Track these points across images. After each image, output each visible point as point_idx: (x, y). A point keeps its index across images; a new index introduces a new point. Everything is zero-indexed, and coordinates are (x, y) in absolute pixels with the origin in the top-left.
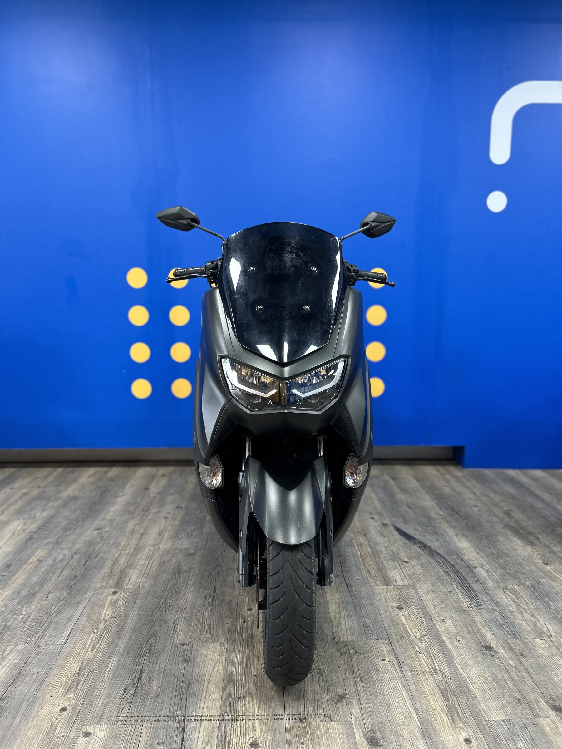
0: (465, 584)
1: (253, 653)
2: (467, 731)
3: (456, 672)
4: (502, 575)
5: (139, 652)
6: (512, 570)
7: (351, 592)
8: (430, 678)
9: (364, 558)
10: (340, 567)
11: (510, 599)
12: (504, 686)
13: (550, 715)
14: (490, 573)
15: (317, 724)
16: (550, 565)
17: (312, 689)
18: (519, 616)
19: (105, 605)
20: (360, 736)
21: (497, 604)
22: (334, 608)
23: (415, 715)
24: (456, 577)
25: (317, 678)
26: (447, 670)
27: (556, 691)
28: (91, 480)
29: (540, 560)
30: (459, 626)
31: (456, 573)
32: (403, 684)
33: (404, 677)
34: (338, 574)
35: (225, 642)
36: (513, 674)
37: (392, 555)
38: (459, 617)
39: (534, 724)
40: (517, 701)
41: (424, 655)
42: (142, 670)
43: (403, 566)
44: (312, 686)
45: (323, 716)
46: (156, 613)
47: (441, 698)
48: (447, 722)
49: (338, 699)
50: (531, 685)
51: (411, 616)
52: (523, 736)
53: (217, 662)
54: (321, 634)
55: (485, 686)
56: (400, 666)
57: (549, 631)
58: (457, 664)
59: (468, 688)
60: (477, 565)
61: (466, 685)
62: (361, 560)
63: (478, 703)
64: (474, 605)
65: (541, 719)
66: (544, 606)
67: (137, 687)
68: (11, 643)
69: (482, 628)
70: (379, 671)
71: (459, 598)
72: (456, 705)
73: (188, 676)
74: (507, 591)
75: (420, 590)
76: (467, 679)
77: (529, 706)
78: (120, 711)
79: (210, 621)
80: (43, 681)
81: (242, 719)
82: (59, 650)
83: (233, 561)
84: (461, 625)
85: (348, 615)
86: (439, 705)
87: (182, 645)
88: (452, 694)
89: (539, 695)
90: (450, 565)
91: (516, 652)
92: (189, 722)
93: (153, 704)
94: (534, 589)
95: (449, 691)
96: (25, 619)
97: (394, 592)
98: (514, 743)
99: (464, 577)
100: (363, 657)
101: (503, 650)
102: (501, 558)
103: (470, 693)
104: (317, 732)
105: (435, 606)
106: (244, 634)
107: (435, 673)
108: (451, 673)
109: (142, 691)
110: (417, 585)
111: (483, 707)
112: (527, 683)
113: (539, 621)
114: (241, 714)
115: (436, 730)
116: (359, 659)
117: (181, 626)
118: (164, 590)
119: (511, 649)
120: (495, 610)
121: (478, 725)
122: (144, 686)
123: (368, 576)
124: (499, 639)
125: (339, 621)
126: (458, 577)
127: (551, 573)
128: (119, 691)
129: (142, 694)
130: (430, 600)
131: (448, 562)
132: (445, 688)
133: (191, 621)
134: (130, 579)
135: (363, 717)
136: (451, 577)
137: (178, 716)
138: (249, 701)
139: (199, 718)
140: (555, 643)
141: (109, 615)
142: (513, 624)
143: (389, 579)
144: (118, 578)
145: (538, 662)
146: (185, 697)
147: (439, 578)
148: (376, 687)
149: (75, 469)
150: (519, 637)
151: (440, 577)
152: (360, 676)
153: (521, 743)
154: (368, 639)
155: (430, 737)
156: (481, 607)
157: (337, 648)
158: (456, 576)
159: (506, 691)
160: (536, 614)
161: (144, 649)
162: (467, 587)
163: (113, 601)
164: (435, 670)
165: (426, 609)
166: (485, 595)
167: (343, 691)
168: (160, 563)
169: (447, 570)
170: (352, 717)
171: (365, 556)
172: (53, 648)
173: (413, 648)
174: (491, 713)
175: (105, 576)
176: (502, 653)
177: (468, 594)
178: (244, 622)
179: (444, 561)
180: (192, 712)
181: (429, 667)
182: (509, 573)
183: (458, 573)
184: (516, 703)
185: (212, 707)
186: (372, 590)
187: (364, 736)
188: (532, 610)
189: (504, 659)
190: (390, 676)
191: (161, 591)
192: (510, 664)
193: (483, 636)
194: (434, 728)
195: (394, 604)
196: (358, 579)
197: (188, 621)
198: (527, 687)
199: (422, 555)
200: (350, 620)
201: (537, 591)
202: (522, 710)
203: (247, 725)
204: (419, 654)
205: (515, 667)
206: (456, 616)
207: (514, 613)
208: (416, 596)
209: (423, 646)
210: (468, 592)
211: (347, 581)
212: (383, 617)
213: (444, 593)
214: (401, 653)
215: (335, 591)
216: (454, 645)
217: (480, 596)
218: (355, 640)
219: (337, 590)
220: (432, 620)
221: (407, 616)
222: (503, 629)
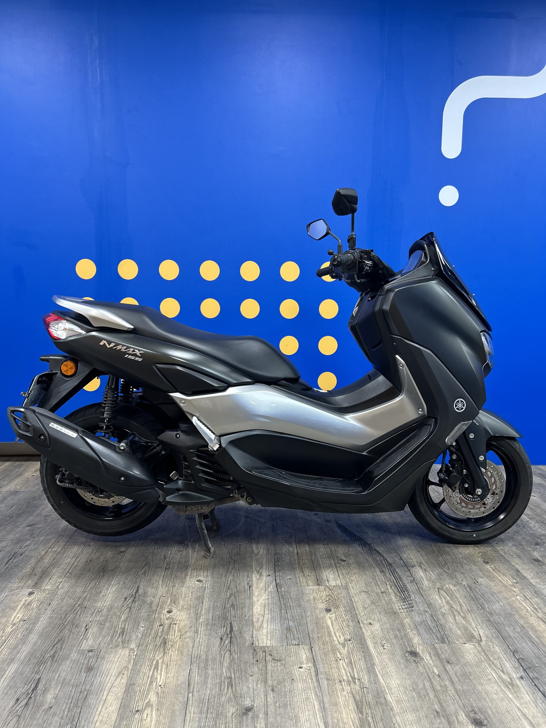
0: (400, 584)
1: (163, 660)
3: (376, 681)
4: (440, 575)
5: (41, 659)
6: (451, 568)
7: (279, 593)
8: (347, 688)
9: (300, 556)
10: (274, 566)
11: (443, 600)
12: (423, 697)
14: (427, 572)
16: (490, 564)
17: (218, 701)
18: (451, 619)
19: (17, 606)
21: (430, 605)
22: (259, 610)
24: (391, 576)
25: (226, 688)
26: (365, 679)
27: (478, 702)
29: (480, 559)
30: (386, 629)
31: (392, 573)
32: (317, 695)
33: (319, 686)
34: (269, 574)
35: (136, 647)
36: (435, 683)
37: (329, 554)
38: (388, 619)
40: (436, 713)
41: (345, 661)
42: (39, 679)
43: (339, 565)
44: (219, 697)
46: (69, 616)
47: (355, 711)
49: (244, 712)
50: (453, 695)
51: (338, 619)
53: (122, 670)
54: (239, 638)
55: (404, 697)
56: (317, 675)
57: (480, 636)
58: (377, 672)
59: (385, 698)
60: (415, 563)
61: (384, 695)
62: (296, 558)
63: (393, 716)
64: (406, 606)
66: (478, 608)
67: (30, 698)
69: (409, 632)
70: (293, 680)
71: (391, 599)
72: (369, 718)
73: (88, 687)
74: (442, 592)
75: (352, 590)
76: (386, 688)
77: (448, 719)
78: (6, 724)
79: (125, 625)
83: (163, 560)
84: (388, 629)
85: (272, 618)
86: (351, 719)
87: (89, 652)
88: (367, 706)
89: (459, 707)
90: (387, 564)
91: (442, 658)
93: (44, 717)
94: (471, 590)
95: (364, 702)
97: (325, 593)
99: (400, 576)
100: (279, 664)
101: (428, 655)
102: (441, 556)
103: (387, 705)
105: (365, 608)
106: (158, 639)
107: (353, 682)
108: (369, 681)
109: (34, 702)
110: (350, 585)
111: (398, 721)
112: (449, 694)
113: (471, 625)
116: (275, 666)
117: (93, 630)
118: (84, 591)
119: (437, 655)
120: (426, 612)
122: (38, 698)
123: (301, 575)
124: (427, 644)
125: (261, 625)
126: (394, 577)
127: (490, 572)
128: (10, 702)
129: (33, 706)
130: (360, 601)
131: (386, 561)
132: (361, 699)
133: (104, 625)
134: (50, 579)
136: (386, 576)
140: (484, 648)
141: (19, 618)
142: (442, 627)
143: (322, 578)
144: (38, 578)
145: (463, 670)
146: (79, 710)
147: (374, 579)
148: (287, 699)
150: (447, 642)
151: (375, 576)
154: (289, 644)
156: (412, 609)
157: (253, 654)
159: (426, 703)
160: (469, 616)
161: (48, 656)
162: (401, 587)
163: (27, 602)
164: (353, 678)
165: (355, 611)
166: (419, 596)
167: (252, 702)
168: (87, 562)
169: (384, 569)
171: (302, 554)
173: (334, 654)
174: (406, 727)
175: (25, 575)
176: (427, 660)
177: (401, 595)
178: (161, 625)
179: (382, 559)
181: (347, 676)
182: (447, 572)
183: (394, 572)
184: (434, 716)
185: (107, 721)
186: (301, 590)
188: (465, 612)
189: (428, 666)
190: (304, 686)
191: (81, 591)
192: (433, 672)
193: (410, 640)
195: (322, 606)
196: (290, 579)
197: (102, 624)
198: (448, 698)
199: (361, 553)
200: (273, 623)
201: (473, 592)
202: (440, 723)
204: (339, 660)
205: (438, 675)
206: (385, 619)
207: (446, 615)
208: (347, 597)
209: (345, 651)
210: (402, 592)
211: (278, 581)
212: (308, 619)
213: (377, 593)
214: (321, 660)
215: (263, 591)
216: (379, 650)
217: (414, 597)
218: (274, 645)
219: (266, 590)
220: (359, 622)
221: (333, 618)
222: (432, 633)
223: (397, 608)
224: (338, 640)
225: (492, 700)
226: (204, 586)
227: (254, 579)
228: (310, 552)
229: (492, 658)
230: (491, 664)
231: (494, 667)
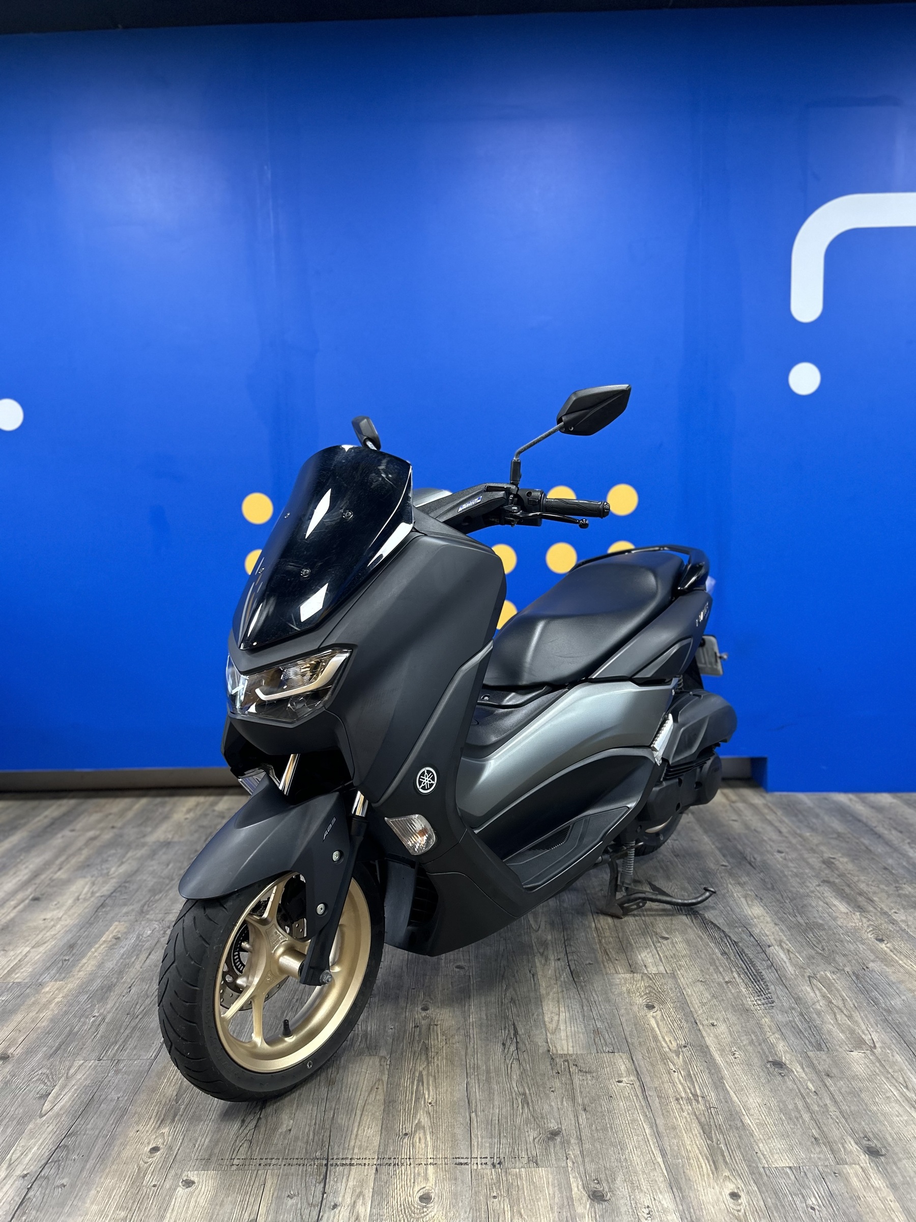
0: (751, 970)
1: (428, 1071)
2: (735, 1182)
3: (727, 1099)
4: (810, 958)
6: (826, 949)
7: (577, 983)
8: (687, 1107)
9: (601, 932)
10: (564, 946)
11: (817, 992)
12: (795, 1120)
13: (860, 1160)
14: (791, 954)
15: (517, 1170)
16: (885, 942)
17: (512, 1122)
18: (829, 1018)
20: (578, 1187)
21: (798, 1000)
22: (551, 1007)
23: (660, 1160)
24: (738, 960)
25: (520, 1107)
26: (712, 1096)
27: (873, 1126)
28: (190, 816)
29: (870, 935)
30: (737, 1032)
31: (739, 955)
32: (646, 1116)
33: (648, 1106)
34: (559, 957)
35: (387, 1055)
36: (811, 1103)
37: (643, 928)
38: (738, 1019)
39: (835, 1173)
40: (813, 1140)
41: (681, 1074)
43: (659, 944)
44: (512, 1116)
45: (525, 1160)
47: (701, 1136)
48: (707, 1169)
49: (549, 1136)
50: (837, 1117)
51: (666, 1018)
52: (816, 1189)
53: (375, 1084)
54: (529, 1043)
55: (768, 1120)
56: (644, 1091)
57: (873, 1041)
58: (728, 1087)
59: (741, 1121)
60: (773, 942)
61: (739, 1117)
62: (595, 935)
63: (755, 1144)
64: (763, 1001)
65: (846, 1166)
66: (868, 1003)
67: (260, 1118)
68: (79, 1057)
69: (771, 1035)
70: (611, 1097)
71: (740, 992)
72: (722, 1146)
73: (333, 1104)
74: (814, 981)
75: (682, 980)
76: (742, 1109)
77: (830, 1147)
78: (235, 1152)
79: (366, 1025)
80: (126, 1110)
81: (409, 1164)
82: (147, 1068)
84: (739, 1032)
85: (571, 1018)
86: (697, 1145)
88: (717, 1130)
89: (846, 1132)
90: (730, 943)
91: (819, 1070)
92: (334, 1167)
93: (283, 1142)
94: (857, 978)
95: (713, 1126)
96: (97, 1023)
97: (643, 983)
98: (802, 1199)
99: (750, 960)
100: (589, 1078)
101: (799, 1066)
102: (811, 932)
103: (745, 1129)
104: (516, 1181)
105: (703, 1004)
106: (416, 1044)
107: (695, 1099)
108: (718, 1100)
109: (266, 1124)
110: (679, 972)
111: (762, 1150)
112: (830, 1115)
113: (859, 1027)
114: (408, 1157)
115: (690, 1179)
116: (584, 1080)
119: (812, 1066)
120: (793, 1009)
121: (752, 1173)
122: (270, 1118)
123: (605, 959)
124: (796, 1051)
125: (557, 1026)
126: (742, 960)
127: (886, 954)
130: (696, 995)
131: (728, 938)
132: (708, 1121)
135: (584, 1161)
136: (731, 960)
137: (318, 1159)
138: (420, 1139)
139: (348, 1162)
140: (880, 1057)
142: (818, 1029)
143: (636, 963)
145: (850, 1085)
146: (329, 1133)
147: (712, 963)
148: (605, 1120)
149: (167, 799)
150: (826, 1049)
151: (714, 959)
152: (583, 1105)
153: (813, 1199)
154: (599, 1051)
155: (680, 1189)
156: (773, 1005)
157: (551, 1064)
158: (739, 958)
159: (799, 1126)
160: (857, 1016)
162: (755, 975)
164: (695, 1095)
165: (690, 1008)
166: (780, 987)
167: (558, 1125)
169: (726, 950)
170: (568, 1161)
171: (603, 930)
172: (140, 1064)
173: (665, 1064)
174: (773, 1157)
176: (797, 1072)
177: (755, 986)
178: (416, 1027)
179: (723, 936)
180: (338, 1154)
181: (686, 1092)
182: (821, 953)
183: (742, 955)
184: (812, 1143)
185: (367, 1147)
186: (608, 979)
187: (584, 1188)
188: (850, 1009)
189: (799, 1081)
190: (628, 1104)
192: (808, 1088)
193: (772, 1046)
194: (687, 1177)
195: (641, 1001)
196: (590, 964)
198: (830, 1120)
199: (691, 928)
200: (574, 1024)
201: (860, 982)
202: (820, 1153)
203: (416, 1171)
204: (672, 1072)
205: (815, 1092)
206: (733, 1018)
207: (823, 1013)
208: (676, 989)
209: (680, 1061)
210: (756, 982)
211: (573, 967)
212: (623, 1019)
213: (719, 984)
214: (647, 1072)
215: (553, 982)
216: (727, 1060)
217: (774, 989)
218: (579, 1052)
219: (557, 980)
220: (696, 1023)
221: (658, 1017)
222: (802, 1037)
223: (750, 1003)
224: (668, 1046)
225: (891, 1124)
226: (467, 974)
227: (538, 964)
228: (615, 926)
229: (890, 1071)
230: (891, 1078)
231: (894, 1081)
